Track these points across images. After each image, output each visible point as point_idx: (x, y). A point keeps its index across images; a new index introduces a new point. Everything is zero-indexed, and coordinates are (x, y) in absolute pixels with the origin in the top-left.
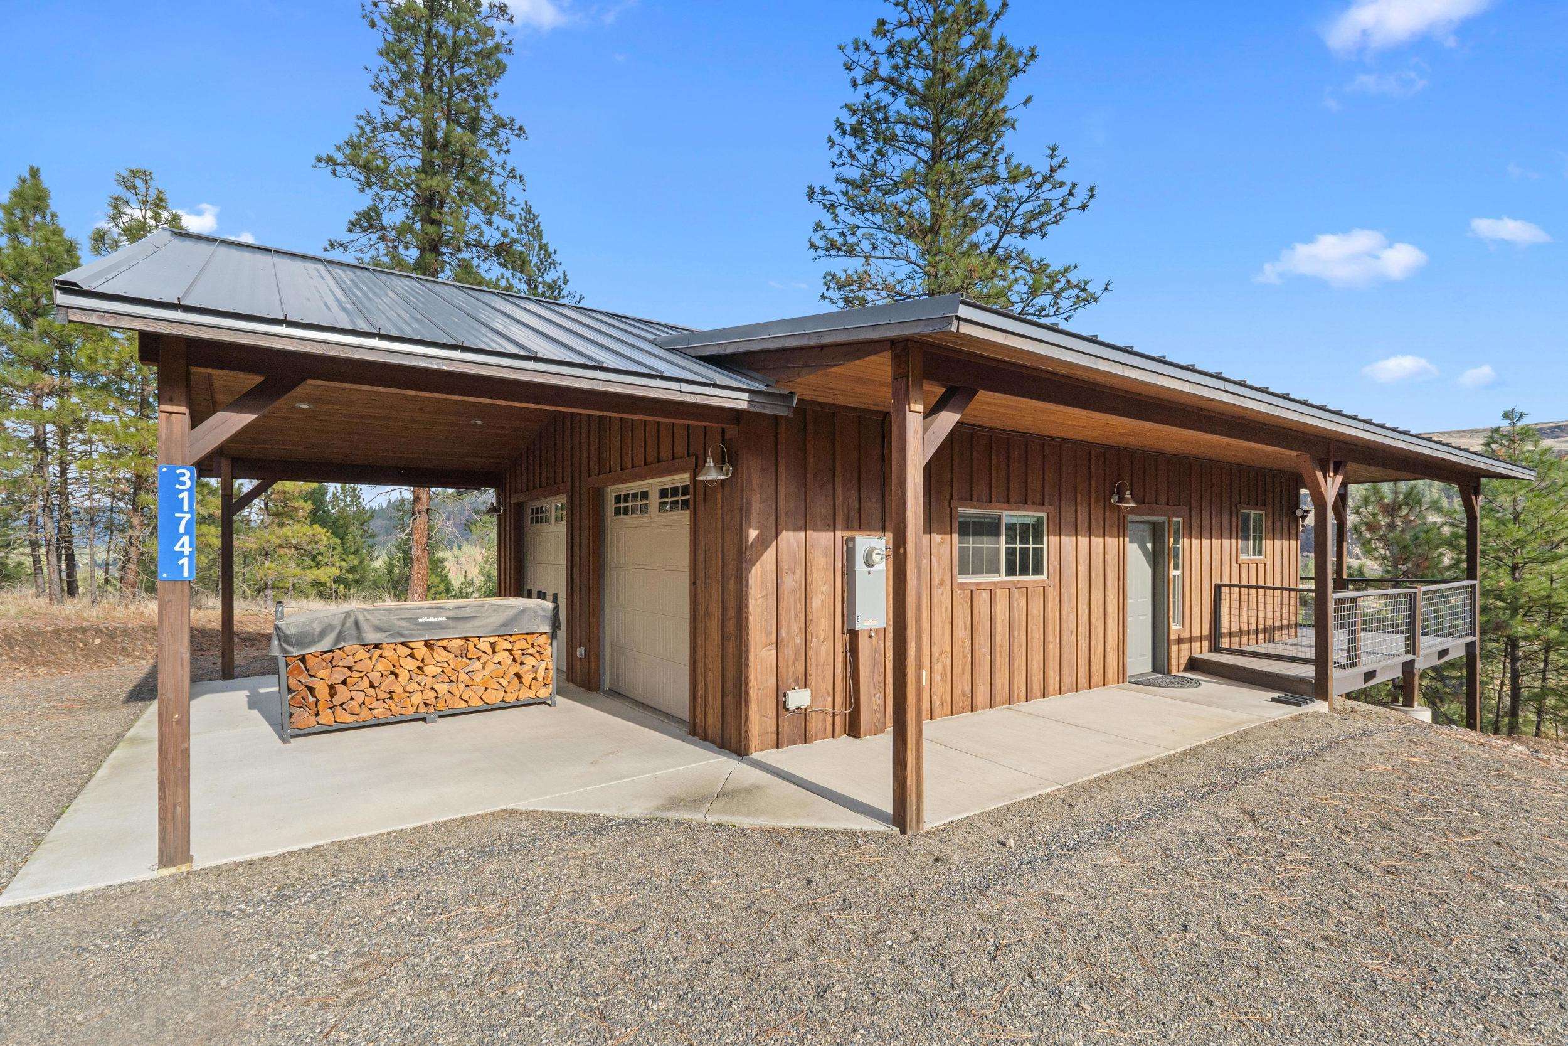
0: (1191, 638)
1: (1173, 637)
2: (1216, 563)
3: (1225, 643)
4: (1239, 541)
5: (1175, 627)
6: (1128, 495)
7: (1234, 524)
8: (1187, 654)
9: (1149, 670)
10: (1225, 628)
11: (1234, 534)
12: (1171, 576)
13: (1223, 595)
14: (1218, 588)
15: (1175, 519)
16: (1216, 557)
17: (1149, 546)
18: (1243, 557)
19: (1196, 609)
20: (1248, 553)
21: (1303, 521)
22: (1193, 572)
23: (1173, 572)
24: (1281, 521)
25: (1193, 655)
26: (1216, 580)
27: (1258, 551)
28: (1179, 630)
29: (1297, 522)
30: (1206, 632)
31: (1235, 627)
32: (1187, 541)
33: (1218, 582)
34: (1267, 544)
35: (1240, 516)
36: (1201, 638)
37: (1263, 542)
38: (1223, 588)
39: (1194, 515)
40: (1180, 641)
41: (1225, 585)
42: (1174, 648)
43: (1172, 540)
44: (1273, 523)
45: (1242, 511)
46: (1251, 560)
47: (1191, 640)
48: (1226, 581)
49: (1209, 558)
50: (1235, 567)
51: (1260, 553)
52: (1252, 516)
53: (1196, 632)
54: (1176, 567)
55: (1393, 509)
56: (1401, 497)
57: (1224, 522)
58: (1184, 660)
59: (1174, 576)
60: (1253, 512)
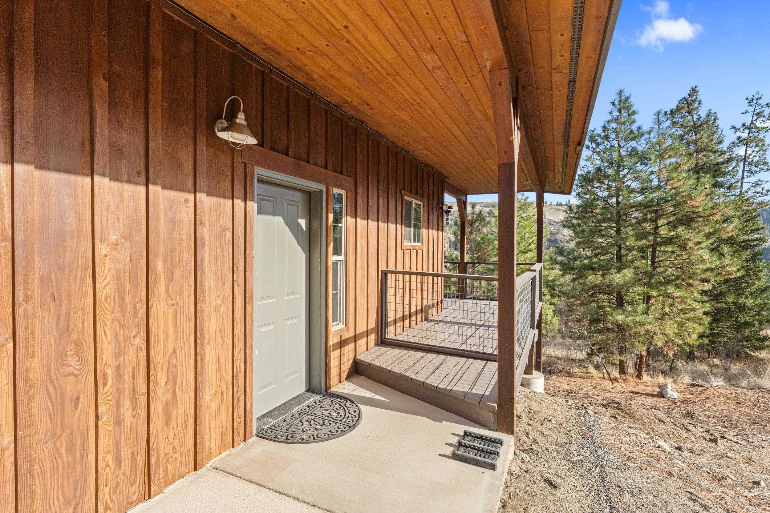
0: (355, 336)
1: (333, 340)
2: (383, 249)
3: (390, 334)
4: (403, 226)
5: (336, 328)
6: (241, 119)
7: (399, 209)
8: (351, 356)
9: (302, 388)
10: (391, 316)
11: (399, 220)
12: (330, 263)
13: (389, 282)
14: (385, 274)
15: (336, 191)
16: (383, 242)
17: (303, 222)
18: (406, 243)
19: (362, 301)
20: (410, 239)
21: (447, 216)
22: (359, 258)
23: (333, 258)
24: (433, 213)
25: (359, 357)
26: (383, 267)
27: (417, 238)
28: (341, 330)
29: (442, 216)
30: (372, 325)
31: (399, 315)
32: (351, 220)
33: (385, 269)
34: (424, 232)
35: (404, 202)
36: (367, 333)
37: (421, 230)
38: (389, 275)
39: (360, 190)
40: (342, 344)
41: (392, 272)
42: (334, 355)
43: (331, 216)
44: (428, 214)
45: (406, 198)
46: (412, 246)
47: (355, 338)
48: (392, 267)
49: (376, 243)
50: (400, 252)
51: (419, 242)
52: (414, 206)
53: (362, 328)
54: (337, 252)
55: (472, 223)
56: (475, 216)
57: (390, 204)
58: (347, 366)
59: (335, 264)
60: (414, 201)
